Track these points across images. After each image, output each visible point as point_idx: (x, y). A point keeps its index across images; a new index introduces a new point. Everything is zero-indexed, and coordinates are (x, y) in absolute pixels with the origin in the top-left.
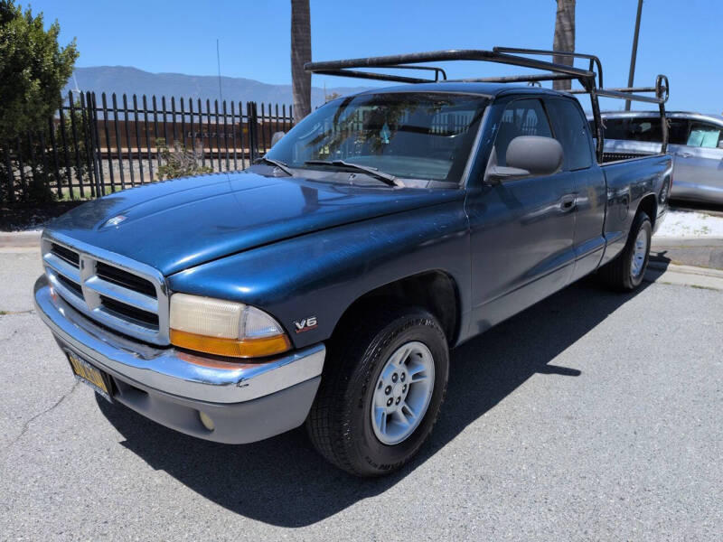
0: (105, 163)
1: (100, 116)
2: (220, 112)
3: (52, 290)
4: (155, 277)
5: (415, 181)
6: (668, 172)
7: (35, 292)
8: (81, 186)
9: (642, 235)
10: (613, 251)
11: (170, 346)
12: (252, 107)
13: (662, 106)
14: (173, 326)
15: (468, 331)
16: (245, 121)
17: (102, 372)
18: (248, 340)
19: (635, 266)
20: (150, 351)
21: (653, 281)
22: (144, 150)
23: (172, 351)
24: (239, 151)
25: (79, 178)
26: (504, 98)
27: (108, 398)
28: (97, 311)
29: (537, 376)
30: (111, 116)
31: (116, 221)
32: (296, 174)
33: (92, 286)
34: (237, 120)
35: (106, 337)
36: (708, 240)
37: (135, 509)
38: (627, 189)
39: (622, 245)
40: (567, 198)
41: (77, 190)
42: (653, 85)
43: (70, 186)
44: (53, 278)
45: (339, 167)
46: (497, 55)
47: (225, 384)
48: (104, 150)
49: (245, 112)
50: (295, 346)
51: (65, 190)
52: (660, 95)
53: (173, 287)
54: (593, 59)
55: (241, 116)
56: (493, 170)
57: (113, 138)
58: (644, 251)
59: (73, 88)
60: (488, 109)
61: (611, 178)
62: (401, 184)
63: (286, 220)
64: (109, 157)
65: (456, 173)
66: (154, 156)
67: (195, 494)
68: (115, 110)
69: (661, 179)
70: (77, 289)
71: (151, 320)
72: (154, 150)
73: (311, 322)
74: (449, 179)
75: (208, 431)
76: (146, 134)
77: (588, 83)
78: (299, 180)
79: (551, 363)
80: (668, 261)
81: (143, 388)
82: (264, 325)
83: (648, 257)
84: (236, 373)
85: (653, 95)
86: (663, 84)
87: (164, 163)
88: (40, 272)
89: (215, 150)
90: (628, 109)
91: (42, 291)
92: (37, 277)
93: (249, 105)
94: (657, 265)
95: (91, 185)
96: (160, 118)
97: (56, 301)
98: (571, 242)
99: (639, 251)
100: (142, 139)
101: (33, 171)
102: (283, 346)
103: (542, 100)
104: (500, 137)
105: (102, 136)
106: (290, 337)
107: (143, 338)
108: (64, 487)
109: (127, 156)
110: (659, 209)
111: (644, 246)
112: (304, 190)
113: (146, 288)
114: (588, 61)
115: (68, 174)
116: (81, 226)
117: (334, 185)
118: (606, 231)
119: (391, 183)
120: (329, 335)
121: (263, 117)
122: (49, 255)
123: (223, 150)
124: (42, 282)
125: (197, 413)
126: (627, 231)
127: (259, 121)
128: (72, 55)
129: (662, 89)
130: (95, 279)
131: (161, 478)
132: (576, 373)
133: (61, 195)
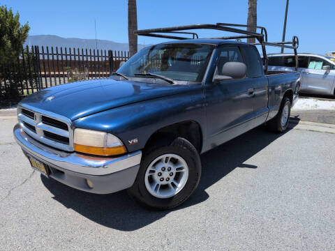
0: (44, 79)
1: (41, 57)
2: (96, 55)
3: (21, 130)
4: (67, 121)
5: (182, 82)
6: (299, 80)
7: (14, 130)
8: (32, 89)
9: (286, 108)
10: (273, 114)
11: (74, 152)
12: (110, 52)
13: (295, 50)
14: (75, 142)
15: (206, 148)
16: (107, 59)
17: (44, 164)
18: (108, 148)
19: (283, 121)
20: (65, 154)
21: (292, 128)
22: (61, 73)
23: (75, 154)
24: (105, 73)
25: (31, 85)
26: (222, 46)
27: (47, 176)
28: (42, 138)
29: (238, 169)
30: (46, 58)
31: (50, 98)
32: (130, 79)
33: (40, 127)
34: (104, 59)
35: (46, 149)
36: (317, 110)
37: (59, 226)
38: (279, 87)
39: (277, 112)
40: (251, 90)
41: (30, 91)
42: (291, 41)
43: (27, 89)
44: (22, 125)
45: (149, 76)
46: (218, 27)
47: (98, 167)
48: (43, 73)
49: (107, 55)
50: (128, 151)
51: (25, 91)
52: (294, 45)
53: (75, 126)
54: (263, 29)
55: (105, 57)
56: (216, 77)
57: (47, 67)
58: (287, 115)
59: (28, 44)
60: (214, 50)
61: (271, 81)
62: (176, 83)
63: (125, 97)
64: (45, 76)
65: (200, 78)
66: (66, 76)
67: (86, 219)
68: (48, 54)
69: (296, 83)
70: (33, 128)
71: (65, 140)
72: (66, 73)
73: (135, 141)
74: (197, 81)
75: (90, 188)
76: (62, 65)
77: (261, 39)
78: (131, 82)
79: (244, 163)
80: (299, 120)
81: (62, 170)
82: (114, 141)
83: (289, 118)
84: (102, 162)
85: (291, 45)
86: (296, 40)
87: (70, 78)
88: (16, 122)
89: (94, 73)
90: (282, 52)
91: (17, 131)
92: (15, 125)
93: (109, 52)
94: (294, 121)
95: (37, 88)
96: (69, 58)
97: (24, 135)
98: (252, 110)
99: (285, 115)
100: (60, 68)
101: (10, 82)
102: (123, 151)
103: (240, 47)
104: (220, 63)
105: (42, 66)
106: (126, 148)
107: (63, 149)
108: (27, 217)
109: (53, 76)
110: (294, 96)
111: (287, 112)
112: (134, 86)
113: (64, 126)
114: (260, 29)
115: (26, 83)
116: (34, 102)
117: (147, 84)
118: (269, 106)
119: (172, 83)
120: (143, 147)
121: (116, 57)
122: (20, 115)
123: (97, 73)
124: (17, 127)
125: (86, 180)
126: (279, 105)
127: (114, 59)
128: (27, 29)
129: (295, 42)
130: (41, 124)
131: (71, 212)
132: (254, 167)
133: (23, 93)
